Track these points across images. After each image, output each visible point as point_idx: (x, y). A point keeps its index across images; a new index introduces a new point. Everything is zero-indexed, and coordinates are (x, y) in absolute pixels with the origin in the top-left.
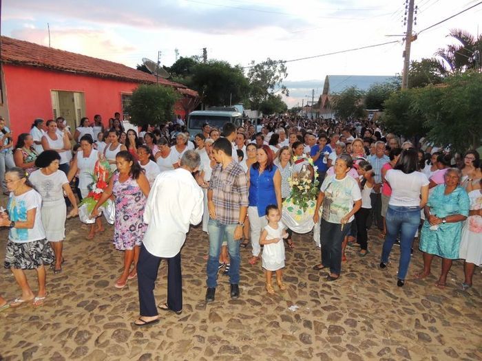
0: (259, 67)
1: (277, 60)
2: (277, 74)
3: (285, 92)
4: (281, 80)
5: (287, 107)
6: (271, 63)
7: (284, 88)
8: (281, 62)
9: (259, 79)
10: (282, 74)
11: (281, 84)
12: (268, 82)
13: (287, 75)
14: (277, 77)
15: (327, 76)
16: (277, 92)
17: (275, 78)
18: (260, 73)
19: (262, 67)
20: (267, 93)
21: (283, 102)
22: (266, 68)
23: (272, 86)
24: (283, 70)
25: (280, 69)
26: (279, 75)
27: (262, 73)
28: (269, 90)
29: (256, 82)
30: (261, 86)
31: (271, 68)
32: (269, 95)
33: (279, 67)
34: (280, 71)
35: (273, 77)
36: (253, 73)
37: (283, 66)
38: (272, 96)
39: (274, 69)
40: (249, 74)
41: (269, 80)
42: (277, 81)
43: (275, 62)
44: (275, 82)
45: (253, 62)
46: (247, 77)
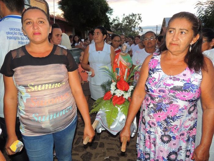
0: (127, 18)
3: (141, 30)
4: (139, 24)
6: (133, 15)
7: (140, 28)
8: (139, 14)
9: (128, 24)
10: (139, 20)
12: (132, 25)
13: (142, 21)
14: (137, 22)
16: (137, 30)
17: (136, 23)
19: (129, 18)
20: (131, 31)
22: (131, 17)
23: (134, 27)
24: (140, 19)
25: (138, 18)
26: (137, 21)
27: (129, 20)
28: (133, 29)
29: (126, 25)
30: (129, 27)
31: (134, 18)
32: (133, 31)
33: (137, 17)
34: (138, 19)
35: (135, 22)
36: (124, 20)
37: (140, 16)
38: (134, 32)
39: (135, 18)
40: (122, 21)
41: (133, 24)
42: (137, 25)
43: (136, 15)
44: (135, 25)
45: (124, 15)
46: (121, 23)
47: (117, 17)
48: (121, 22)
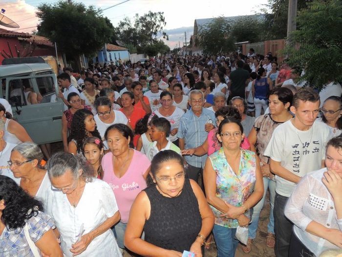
0: (143, 19)
1: (157, 12)
2: (158, 23)
3: (166, 37)
4: (162, 28)
5: (169, 49)
6: (152, 15)
7: (165, 34)
8: (160, 13)
9: (144, 29)
10: (162, 23)
11: (162, 31)
12: (151, 30)
13: (166, 23)
14: (158, 26)
15: (195, 20)
16: (160, 38)
17: (157, 27)
19: (145, 19)
20: (151, 39)
21: (166, 46)
22: (148, 19)
23: (155, 33)
24: (162, 20)
25: (160, 19)
26: (159, 24)
27: (146, 23)
28: (153, 37)
29: (142, 31)
30: (146, 34)
31: (153, 19)
32: (153, 40)
33: (159, 18)
34: (159, 21)
35: (155, 26)
36: (138, 24)
37: (162, 16)
38: (155, 41)
39: (155, 19)
40: (135, 25)
41: (153, 28)
42: (159, 29)
43: (155, 13)
44: (157, 30)
45: (137, 15)
47: (125, 20)
48: (133, 26)
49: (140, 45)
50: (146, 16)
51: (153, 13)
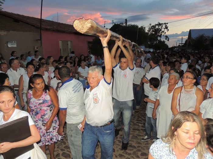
0: (154, 27)
2: (163, 30)
3: (167, 39)
4: (165, 33)
5: (167, 46)
6: (160, 24)
7: (167, 37)
8: (165, 24)
9: (153, 33)
10: (166, 30)
12: (158, 34)
13: (168, 30)
14: (163, 32)
15: (190, 30)
16: (163, 39)
17: (162, 32)
18: (154, 30)
20: (157, 40)
21: (166, 44)
22: (157, 27)
23: (160, 36)
24: (166, 28)
25: (165, 28)
27: (155, 29)
28: (159, 38)
29: (152, 34)
30: (154, 36)
31: (160, 27)
32: (159, 40)
33: (164, 26)
34: (164, 29)
35: (161, 32)
36: (150, 30)
37: (166, 26)
39: (161, 27)
40: (148, 30)
41: (159, 33)
42: (163, 34)
43: (162, 24)
44: (162, 34)
45: (150, 24)
46: (147, 32)
49: (149, 43)
50: (156, 25)
51: (161, 23)
